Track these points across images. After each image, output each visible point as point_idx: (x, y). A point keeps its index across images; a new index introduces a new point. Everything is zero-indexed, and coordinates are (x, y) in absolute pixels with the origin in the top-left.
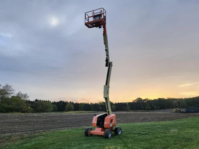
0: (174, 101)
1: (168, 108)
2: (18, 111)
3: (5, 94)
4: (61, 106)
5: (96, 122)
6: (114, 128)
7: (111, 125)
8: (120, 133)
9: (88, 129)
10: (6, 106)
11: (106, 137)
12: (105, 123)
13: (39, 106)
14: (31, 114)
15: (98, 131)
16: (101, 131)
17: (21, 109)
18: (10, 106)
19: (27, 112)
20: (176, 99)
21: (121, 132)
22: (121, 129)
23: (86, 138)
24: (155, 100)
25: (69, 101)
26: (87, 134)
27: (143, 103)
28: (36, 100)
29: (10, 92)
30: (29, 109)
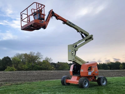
3: (37, 59)
5: (72, 70)
7: (90, 74)
9: (65, 77)
10: (39, 66)
12: (82, 71)
13: (60, 66)
15: (74, 80)
17: (48, 68)
18: (41, 67)
22: (106, 79)
28: (58, 62)
29: (40, 57)
30: (53, 68)
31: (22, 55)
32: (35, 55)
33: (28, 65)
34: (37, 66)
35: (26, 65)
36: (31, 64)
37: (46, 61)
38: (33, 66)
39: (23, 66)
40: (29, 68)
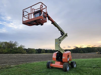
1: (92, 52)
2: (20, 53)
3: (15, 46)
4: (39, 51)
5: (55, 57)
7: (68, 60)
8: (75, 66)
9: (49, 62)
10: (15, 51)
11: (65, 70)
12: (63, 58)
13: (30, 51)
14: (26, 54)
16: (60, 64)
17: (22, 52)
18: (17, 51)
19: (24, 53)
20: (96, 48)
22: (76, 63)
24: (85, 48)
25: (43, 49)
26: (49, 66)
28: (29, 48)
29: (17, 45)
30: (25, 52)
31: (3, 43)
32: (13, 43)
33: (7, 50)
34: (14, 50)
35: (6, 50)
36: (9, 49)
37: (21, 47)
38: (11, 51)
39: (4, 50)
40: (8, 52)
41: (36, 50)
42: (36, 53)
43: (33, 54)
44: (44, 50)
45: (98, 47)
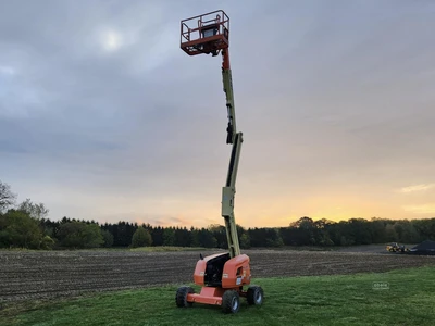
0: (388, 226)
2: (20, 244)
4: (123, 235)
5: (202, 274)
6: (245, 288)
7: (239, 282)
8: (259, 300)
9: (184, 290)
11: (225, 309)
12: (225, 276)
13: (71, 234)
14: (52, 253)
15: (207, 295)
16: (215, 295)
17: (29, 239)
18: (4, 233)
19: (43, 247)
20: (392, 222)
21: (263, 298)
23: (180, 311)
24: (342, 222)
25: (140, 224)
27: (316, 230)
28: (65, 219)
29: (5, 200)
41: (107, 227)
42: (103, 246)
43: (89, 248)
44: (147, 228)
45: (400, 221)
